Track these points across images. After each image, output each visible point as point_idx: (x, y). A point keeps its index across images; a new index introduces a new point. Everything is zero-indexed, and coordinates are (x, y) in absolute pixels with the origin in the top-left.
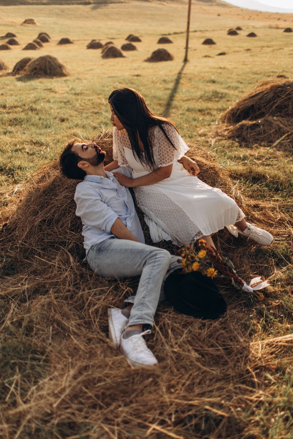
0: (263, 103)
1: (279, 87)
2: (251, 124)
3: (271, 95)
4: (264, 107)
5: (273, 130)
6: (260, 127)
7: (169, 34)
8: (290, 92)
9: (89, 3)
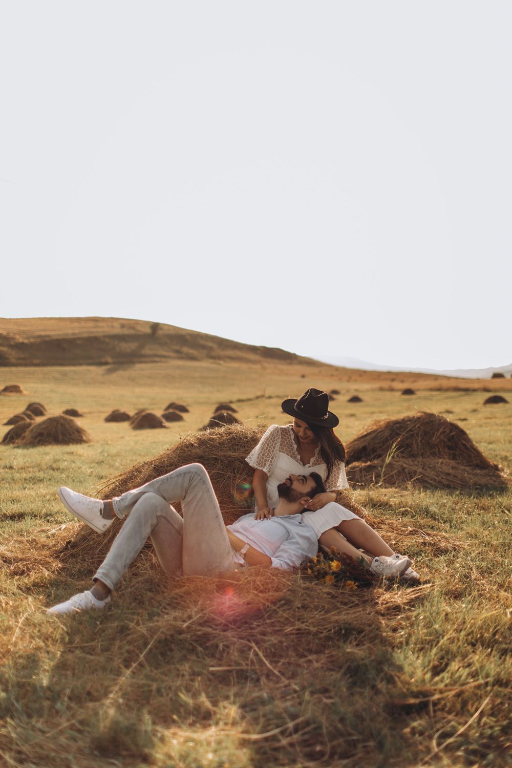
0: (378, 443)
1: (396, 423)
2: (365, 466)
3: (387, 433)
4: (380, 447)
5: (396, 471)
6: (377, 468)
7: (231, 402)
8: (411, 428)
9: (106, 363)
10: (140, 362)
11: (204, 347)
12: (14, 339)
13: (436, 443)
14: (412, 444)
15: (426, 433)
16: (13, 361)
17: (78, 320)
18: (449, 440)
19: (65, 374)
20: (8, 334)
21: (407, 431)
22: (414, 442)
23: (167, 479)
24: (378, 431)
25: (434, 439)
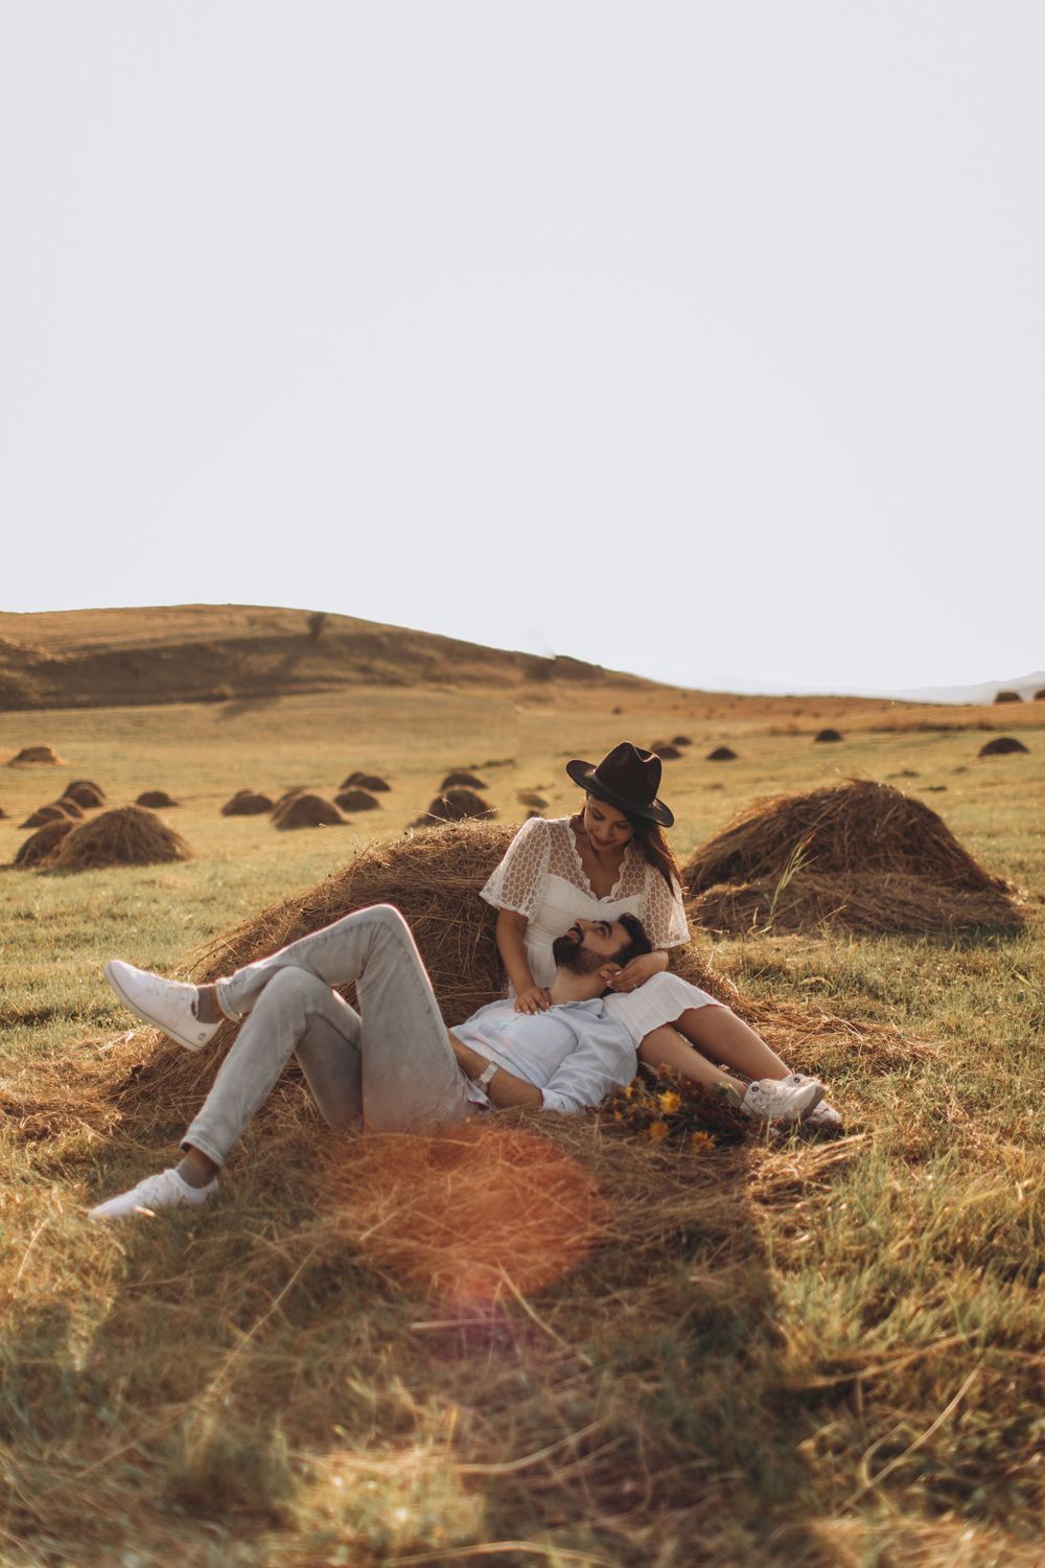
0: (763, 845)
1: (799, 804)
2: (738, 891)
3: (781, 825)
4: (768, 853)
5: (799, 900)
6: (762, 896)
7: (474, 768)
8: (830, 813)
9: (222, 698)
10: (290, 693)
11: (416, 659)
12: (34, 654)
13: (879, 840)
14: (832, 844)
15: (858, 822)
16: (36, 698)
17: (163, 611)
18: (906, 835)
19: (140, 722)
20: (23, 644)
21: (822, 819)
22: (835, 840)
23: (325, 938)
24: (763, 821)
25: (875, 834)
